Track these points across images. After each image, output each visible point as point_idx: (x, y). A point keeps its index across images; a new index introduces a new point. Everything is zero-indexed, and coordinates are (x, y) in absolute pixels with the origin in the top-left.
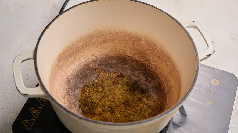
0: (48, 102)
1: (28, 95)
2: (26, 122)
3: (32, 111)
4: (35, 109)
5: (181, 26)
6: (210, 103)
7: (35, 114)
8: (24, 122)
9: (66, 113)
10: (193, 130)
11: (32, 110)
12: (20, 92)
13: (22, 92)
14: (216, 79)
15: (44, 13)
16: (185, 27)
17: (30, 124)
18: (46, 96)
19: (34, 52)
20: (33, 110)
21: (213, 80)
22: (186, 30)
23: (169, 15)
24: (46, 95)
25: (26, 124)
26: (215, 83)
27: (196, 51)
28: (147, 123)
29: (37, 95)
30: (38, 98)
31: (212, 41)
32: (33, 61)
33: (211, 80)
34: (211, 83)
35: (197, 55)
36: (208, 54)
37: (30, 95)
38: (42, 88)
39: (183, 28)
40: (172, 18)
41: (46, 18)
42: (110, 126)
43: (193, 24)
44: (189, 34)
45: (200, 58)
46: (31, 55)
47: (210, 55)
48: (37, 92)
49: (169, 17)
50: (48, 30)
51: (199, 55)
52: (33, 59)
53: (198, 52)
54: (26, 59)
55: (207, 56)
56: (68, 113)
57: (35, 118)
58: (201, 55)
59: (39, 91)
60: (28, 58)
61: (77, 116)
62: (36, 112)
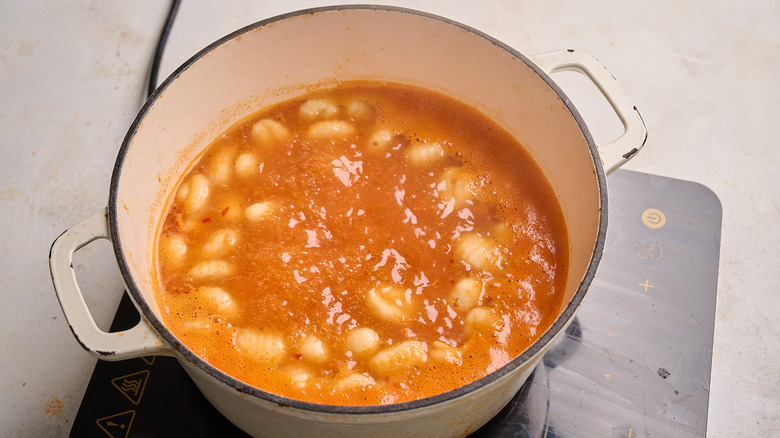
0: (174, 361)
1: (114, 353)
2: (110, 424)
3: (120, 386)
4: (128, 379)
5: (536, 70)
6: (646, 285)
7: (131, 393)
8: (104, 423)
9: (238, 393)
10: (608, 376)
11: (119, 383)
12: (88, 350)
13: (93, 348)
14: (656, 207)
15: (97, 63)
16: (547, 72)
17: (123, 426)
19: (106, 216)
20: (122, 381)
23: (495, 42)
24: (168, 346)
25: (110, 429)
27: (592, 147)
29: (141, 351)
30: (146, 357)
31: (635, 108)
32: (109, 244)
33: (641, 214)
35: (595, 157)
36: (629, 150)
37: (119, 355)
38: (151, 329)
39: (543, 77)
40: (506, 49)
41: (107, 76)
43: (572, 59)
44: (564, 95)
45: (606, 167)
46: (100, 226)
47: (635, 151)
48: (137, 341)
49: (496, 47)
50: (136, 139)
51: (602, 157)
52: (107, 238)
53: (599, 149)
54: (86, 241)
55: (627, 156)
56: (242, 394)
57: (133, 407)
58: (609, 157)
59: (145, 338)
60: (91, 237)
61: (271, 400)
62: (131, 387)
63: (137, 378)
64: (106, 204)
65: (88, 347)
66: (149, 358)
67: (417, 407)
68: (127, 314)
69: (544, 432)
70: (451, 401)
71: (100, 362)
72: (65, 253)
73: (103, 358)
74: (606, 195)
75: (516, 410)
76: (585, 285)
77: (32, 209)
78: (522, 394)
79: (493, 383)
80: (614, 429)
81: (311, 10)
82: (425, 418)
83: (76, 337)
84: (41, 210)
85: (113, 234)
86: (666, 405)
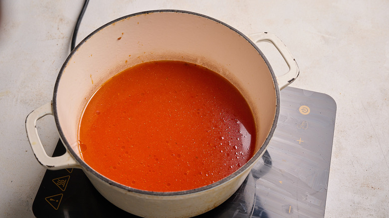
0: (81, 171)
1: (54, 166)
2: (51, 200)
4: (60, 179)
5: (250, 42)
6: (300, 141)
7: (61, 186)
8: (48, 199)
9: (110, 185)
10: (280, 182)
11: (56, 181)
12: (42, 165)
13: (45, 164)
14: (306, 105)
15: (48, 33)
16: (255, 42)
17: (57, 201)
18: (77, 165)
19: (52, 104)
21: (301, 107)
22: (257, 47)
23: (231, 28)
24: (79, 164)
25: (51, 202)
26: (305, 110)
27: (274, 77)
28: (219, 186)
29: (66, 166)
30: (68, 169)
31: (294, 60)
32: (53, 117)
33: (299, 108)
34: (299, 113)
35: (275, 82)
36: (291, 79)
37: (56, 167)
38: (71, 156)
39: (253, 45)
40: (236, 31)
41: (53, 39)
42: (171, 196)
43: (266, 37)
44: (262, 53)
45: (280, 87)
46: (49, 109)
47: (293, 79)
48: (64, 161)
49: (231, 30)
50: (66, 69)
51: (278, 82)
52: (52, 114)
53: (277, 78)
54: (42, 115)
55: (290, 82)
56: (112, 186)
57: (62, 192)
58: (281, 82)
59: (68, 160)
60: (45, 114)
61: (125, 189)
62: (62, 183)
63: (64, 179)
64: (52, 99)
65: (42, 163)
66: (70, 169)
67: (190, 193)
68: (60, 149)
69: (253, 208)
70: (206, 191)
71: (48, 171)
72: (33, 121)
73: (49, 168)
74: (279, 99)
75: (238, 197)
76: (268, 139)
77: (17, 101)
78: (241, 189)
79: (225, 183)
80: (282, 206)
81: (147, 11)
82: (194, 198)
83: (37, 159)
84: (21, 101)
85: (55, 112)
86: (307, 196)
